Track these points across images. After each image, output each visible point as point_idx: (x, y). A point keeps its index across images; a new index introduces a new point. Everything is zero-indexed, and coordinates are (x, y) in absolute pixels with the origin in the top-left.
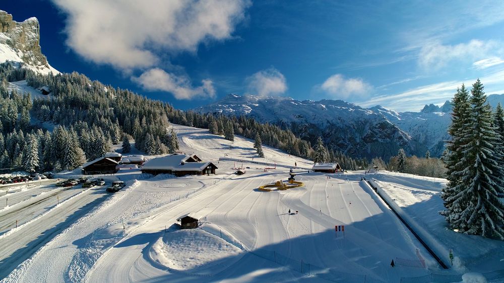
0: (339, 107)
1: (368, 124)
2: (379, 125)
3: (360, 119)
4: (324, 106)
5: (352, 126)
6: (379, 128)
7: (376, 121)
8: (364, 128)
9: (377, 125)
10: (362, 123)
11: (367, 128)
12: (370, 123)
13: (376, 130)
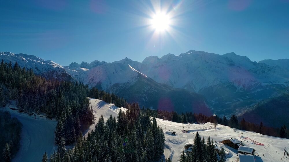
0: (35, 61)
1: (55, 73)
2: (62, 74)
3: (50, 70)
4: (24, 59)
5: (45, 74)
6: (62, 76)
7: (60, 72)
8: (53, 76)
9: (60, 74)
10: (51, 72)
11: (55, 75)
12: (56, 73)
13: (60, 78)
